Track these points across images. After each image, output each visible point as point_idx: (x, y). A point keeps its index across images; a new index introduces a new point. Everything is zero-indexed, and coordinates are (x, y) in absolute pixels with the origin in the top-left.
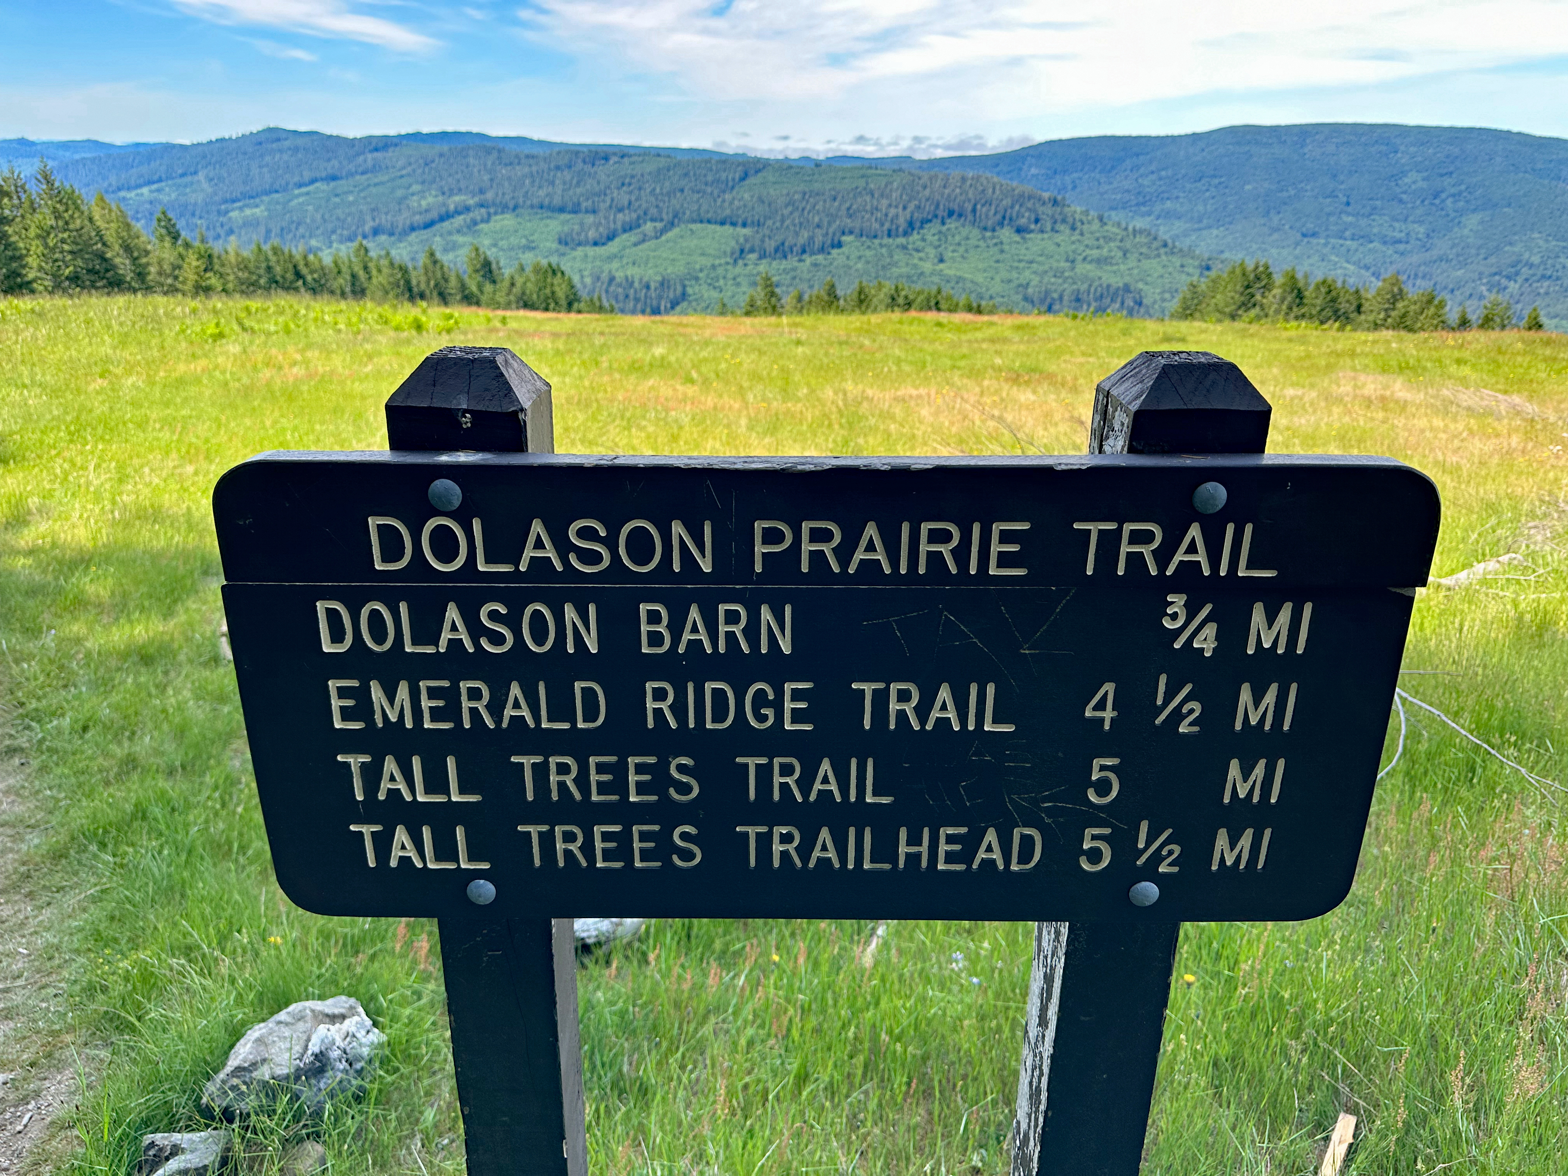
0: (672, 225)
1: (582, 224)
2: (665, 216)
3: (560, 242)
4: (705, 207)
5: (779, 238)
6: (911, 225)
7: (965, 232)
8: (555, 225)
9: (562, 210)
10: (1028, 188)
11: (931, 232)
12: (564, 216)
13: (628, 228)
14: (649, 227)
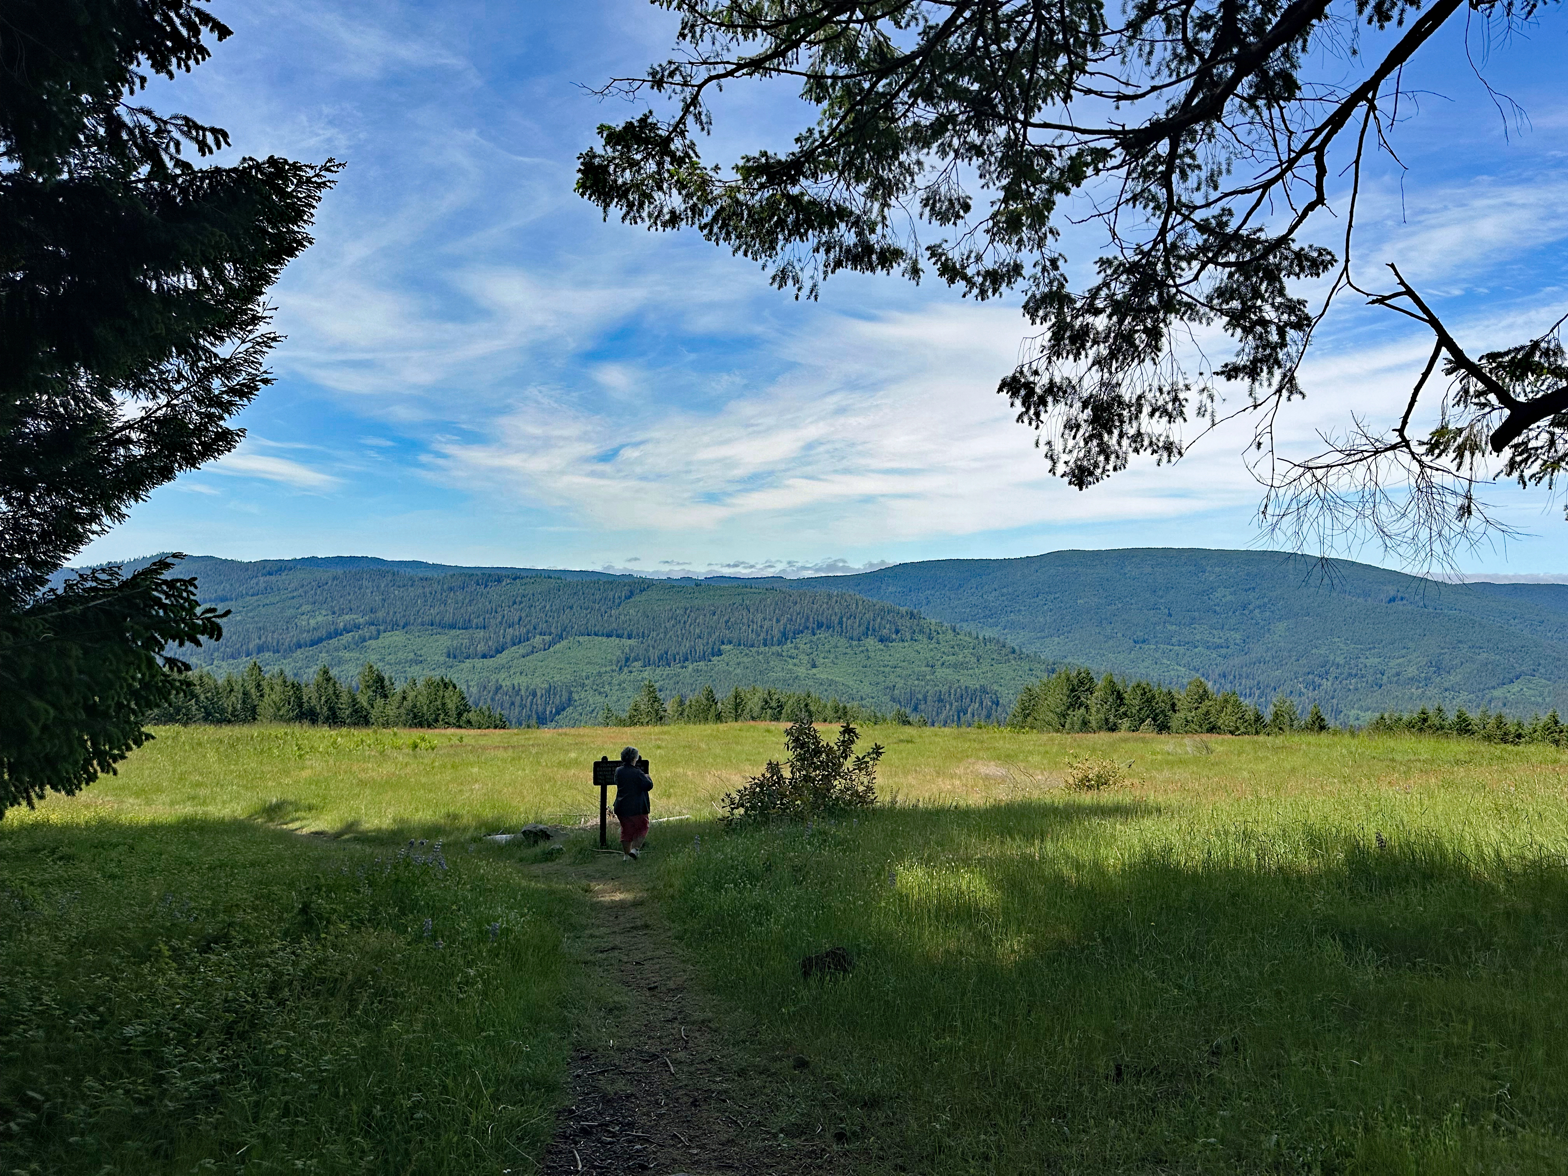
0: (561, 637)
1: (472, 639)
2: (553, 630)
3: (449, 656)
4: (592, 622)
5: (663, 648)
6: (784, 635)
7: (833, 641)
8: (446, 640)
9: (453, 626)
10: (887, 604)
11: (803, 642)
12: (453, 632)
13: (517, 641)
14: (537, 640)
